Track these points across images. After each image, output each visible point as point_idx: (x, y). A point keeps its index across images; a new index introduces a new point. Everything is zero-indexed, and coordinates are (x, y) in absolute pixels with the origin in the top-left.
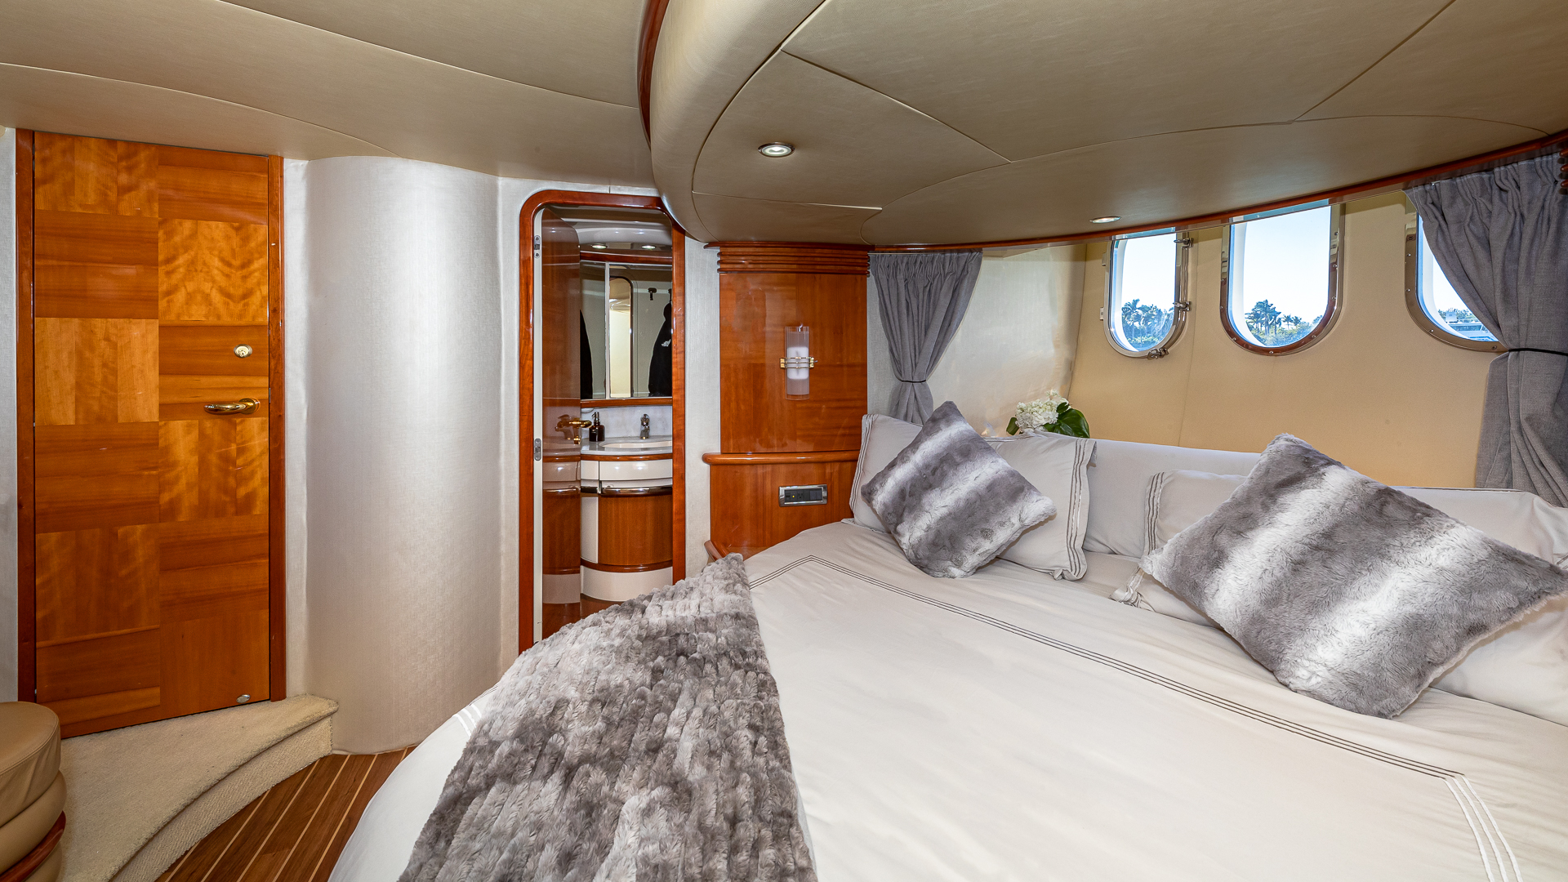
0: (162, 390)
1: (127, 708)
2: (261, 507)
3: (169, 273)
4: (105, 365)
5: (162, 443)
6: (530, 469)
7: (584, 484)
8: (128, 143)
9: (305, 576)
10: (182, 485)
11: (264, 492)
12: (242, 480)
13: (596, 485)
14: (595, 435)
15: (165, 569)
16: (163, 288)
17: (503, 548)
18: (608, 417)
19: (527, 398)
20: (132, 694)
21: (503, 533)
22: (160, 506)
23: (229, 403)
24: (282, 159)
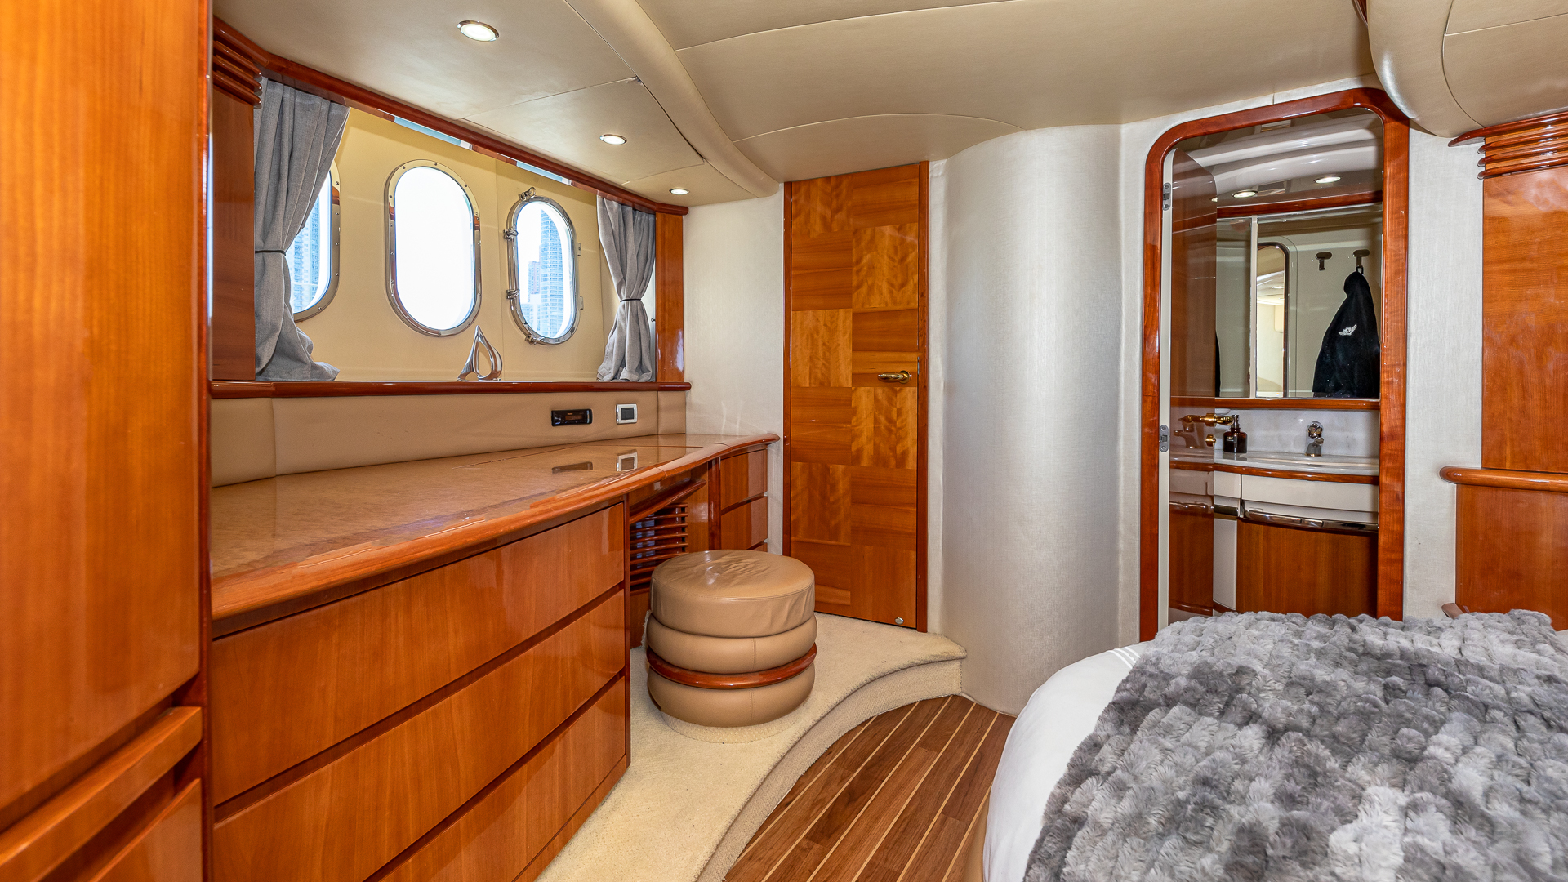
0: (854, 362)
1: (832, 600)
2: (912, 464)
3: (858, 272)
4: (824, 344)
5: (853, 405)
6: (1154, 459)
7: (1218, 503)
8: (837, 177)
9: (941, 530)
10: (864, 439)
11: (913, 451)
12: (900, 439)
13: (1237, 505)
14: (1232, 444)
15: (855, 502)
16: (854, 283)
17: (1121, 545)
18: (1249, 422)
19: (1152, 376)
20: (836, 591)
21: (1122, 528)
22: (852, 452)
23: (893, 373)
24: (928, 162)
